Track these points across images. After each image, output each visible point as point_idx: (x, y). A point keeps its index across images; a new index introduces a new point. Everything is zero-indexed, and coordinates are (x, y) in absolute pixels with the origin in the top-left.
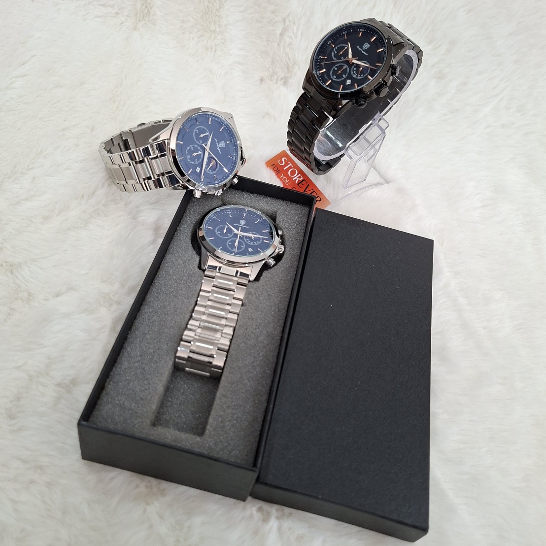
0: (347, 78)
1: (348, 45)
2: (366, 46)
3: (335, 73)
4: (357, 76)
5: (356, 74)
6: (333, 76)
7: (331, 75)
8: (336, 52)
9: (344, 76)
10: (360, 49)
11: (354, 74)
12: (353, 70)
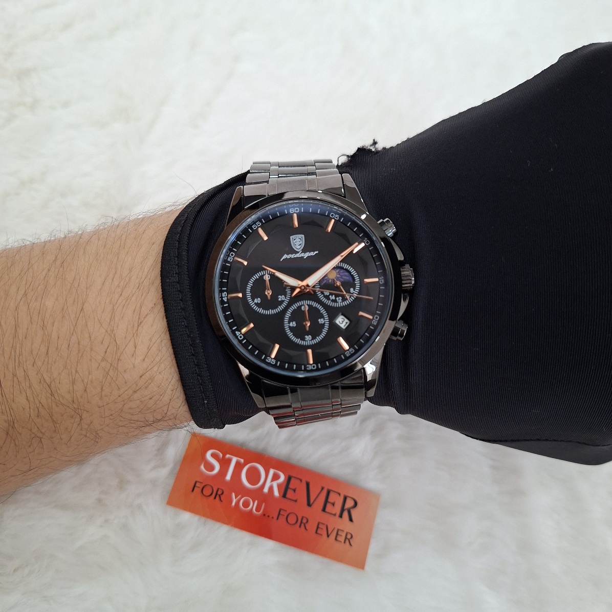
0: (332, 318)
1: (265, 269)
2: (298, 241)
3: (300, 332)
4: (344, 299)
5: (339, 299)
6: (303, 339)
7: (298, 341)
8: (258, 300)
9: (321, 321)
10: (292, 256)
11: (335, 301)
12: (327, 297)
